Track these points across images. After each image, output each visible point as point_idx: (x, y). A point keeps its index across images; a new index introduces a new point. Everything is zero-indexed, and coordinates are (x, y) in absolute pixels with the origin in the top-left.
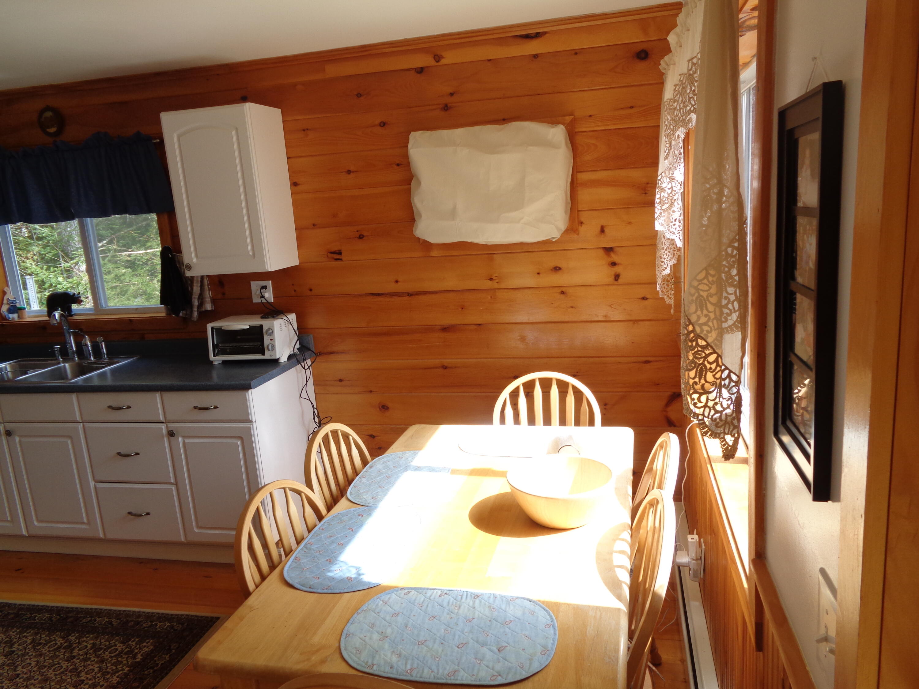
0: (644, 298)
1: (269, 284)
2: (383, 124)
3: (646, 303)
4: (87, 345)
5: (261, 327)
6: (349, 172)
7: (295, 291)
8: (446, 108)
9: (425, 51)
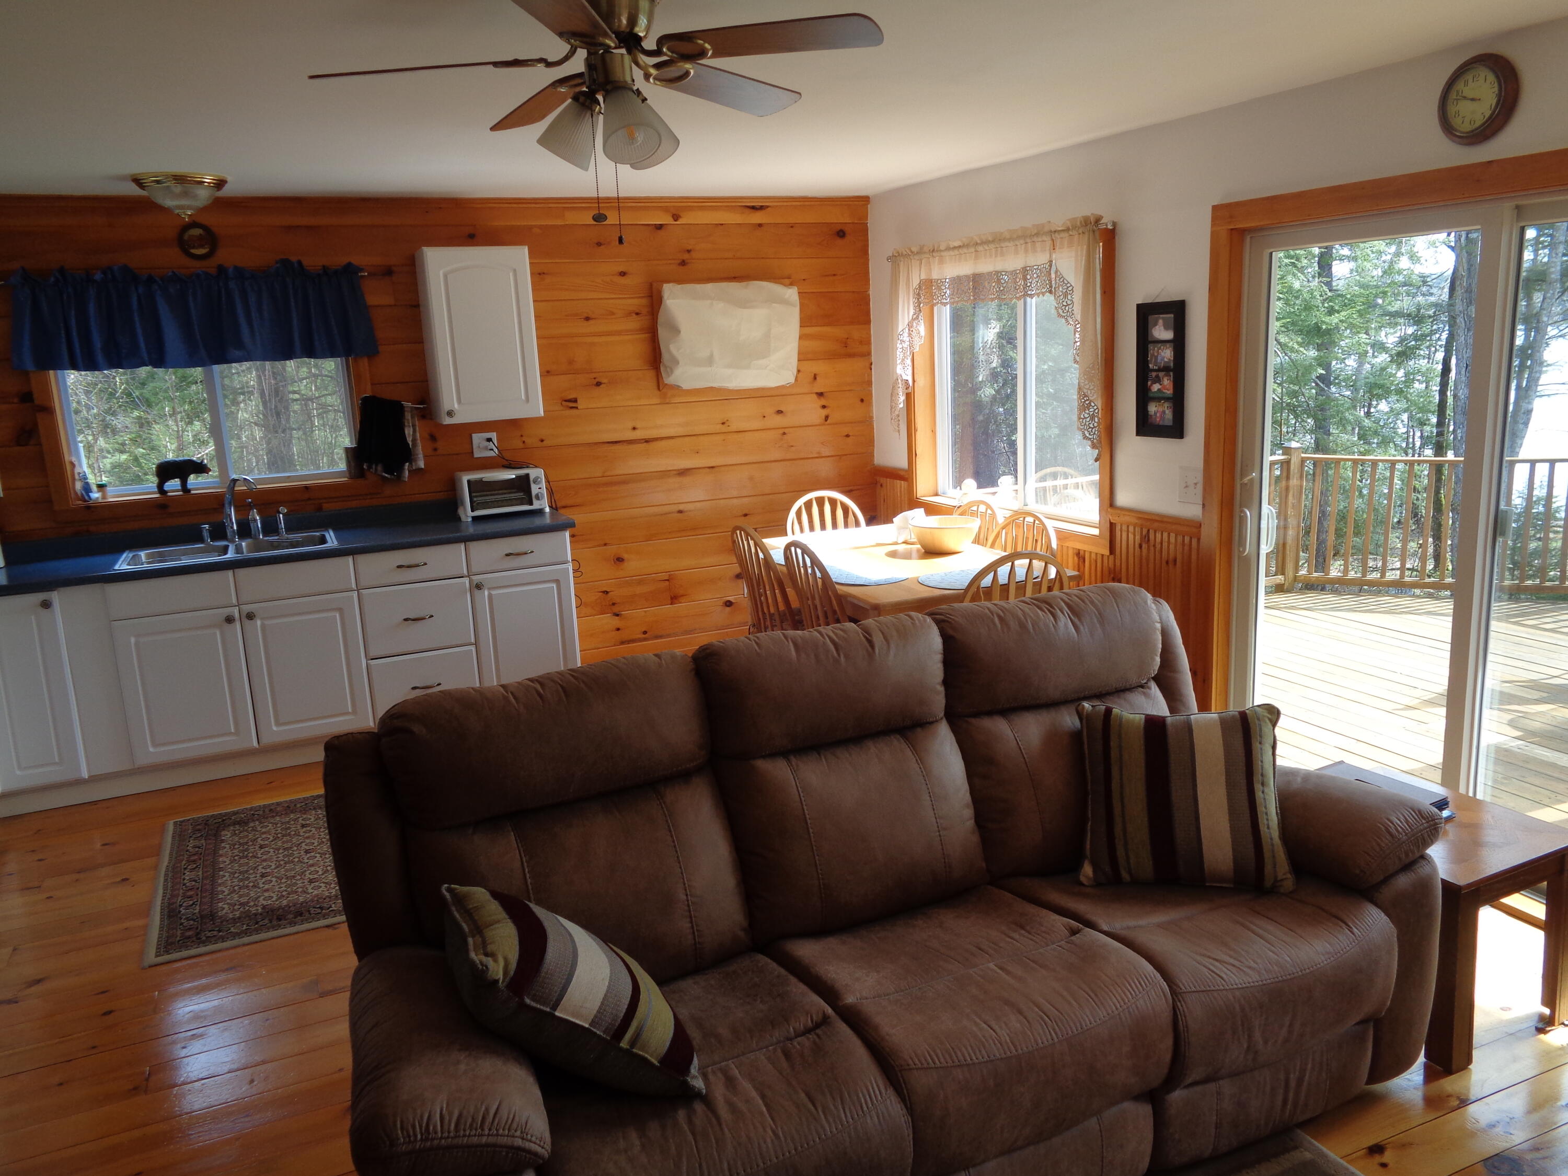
0: (848, 436)
1: (493, 436)
2: (623, 274)
3: (849, 440)
4: (255, 520)
5: (527, 475)
6: (587, 319)
7: (524, 442)
8: (683, 263)
9: (666, 210)
